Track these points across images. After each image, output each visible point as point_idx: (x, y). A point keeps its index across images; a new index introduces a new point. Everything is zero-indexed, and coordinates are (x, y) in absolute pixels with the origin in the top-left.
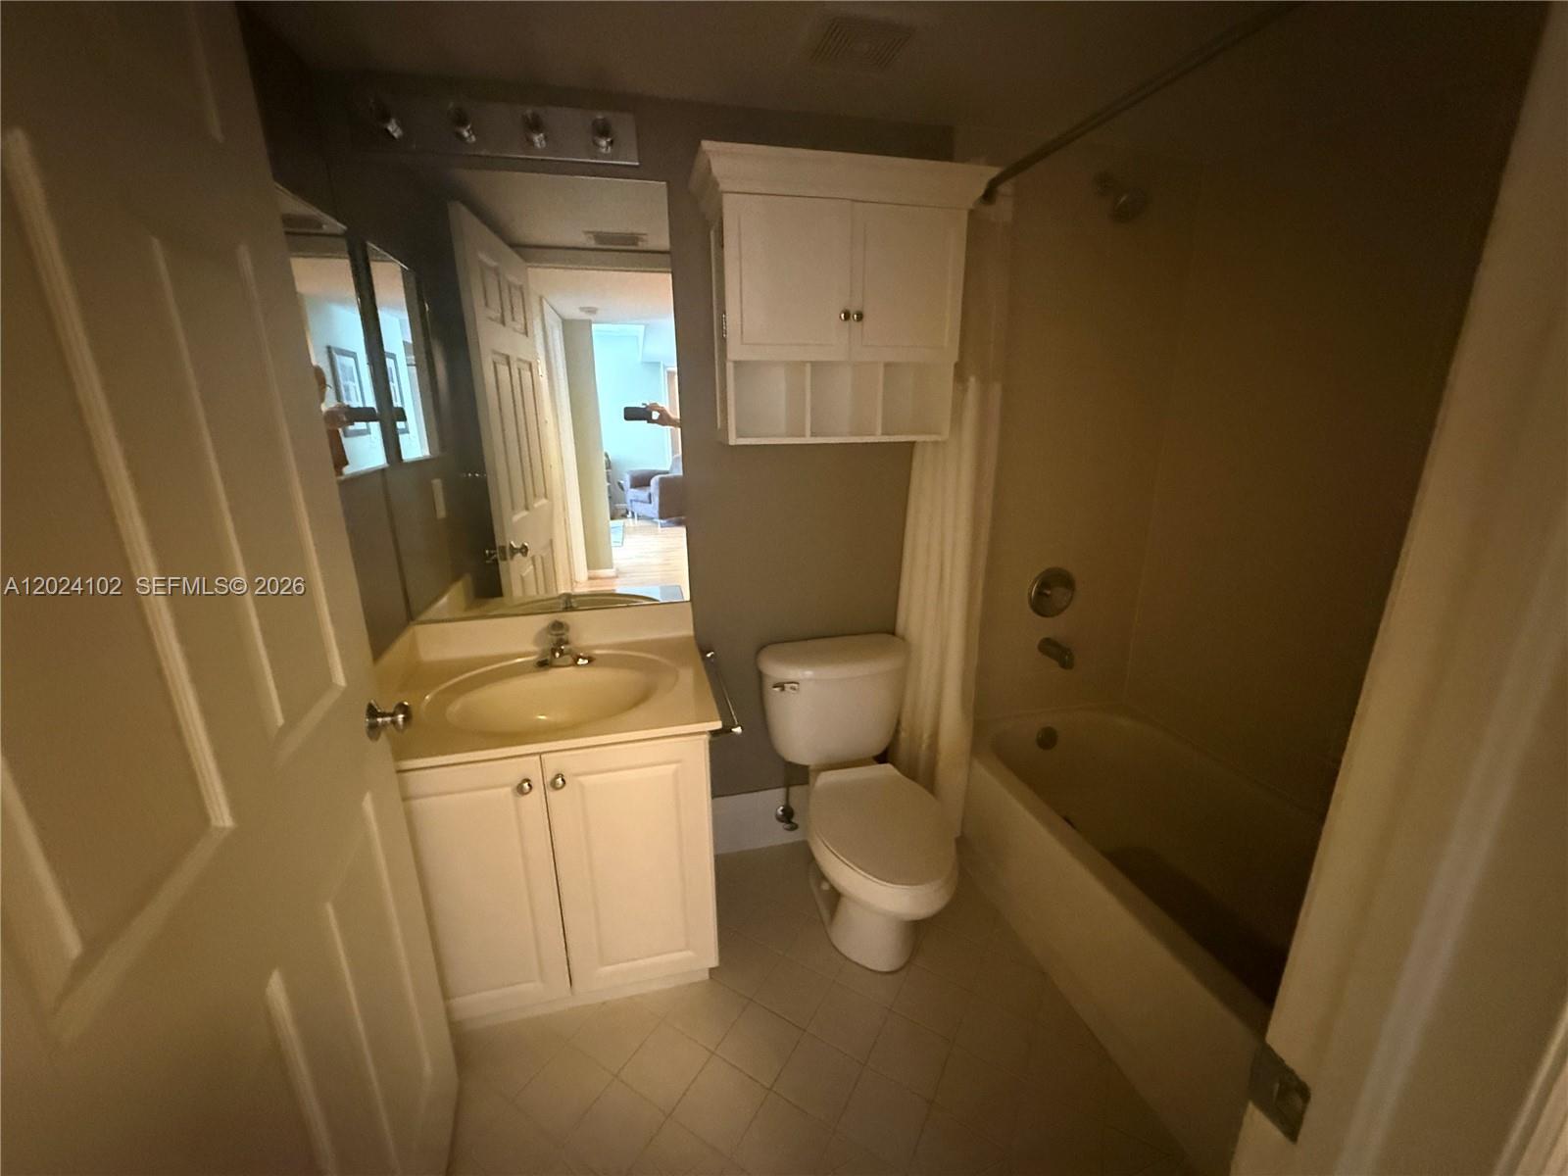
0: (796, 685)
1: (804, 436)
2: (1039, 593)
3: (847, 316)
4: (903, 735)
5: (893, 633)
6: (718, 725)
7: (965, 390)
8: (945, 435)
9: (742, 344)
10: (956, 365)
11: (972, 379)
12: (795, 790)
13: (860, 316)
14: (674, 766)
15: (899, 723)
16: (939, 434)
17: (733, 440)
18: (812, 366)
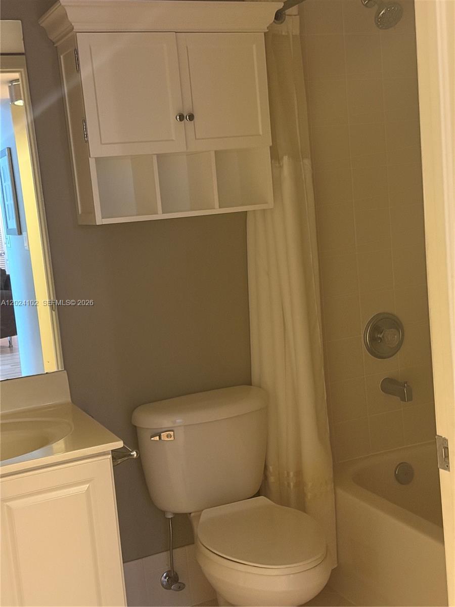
0: (172, 433)
1: (156, 213)
2: (373, 339)
3: (181, 117)
4: (272, 479)
5: (250, 384)
6: (119, 444)
7: (281, 167)
8: (271, 204)
9: (101, 143)
10: (271, 147)
11: (286, 159)
12: (178, 552)
13: (191, 117)
14: (86, 486)
15: (266, 468)
16: (266, 203)
17: (100, 221)
18: (157, 157)
